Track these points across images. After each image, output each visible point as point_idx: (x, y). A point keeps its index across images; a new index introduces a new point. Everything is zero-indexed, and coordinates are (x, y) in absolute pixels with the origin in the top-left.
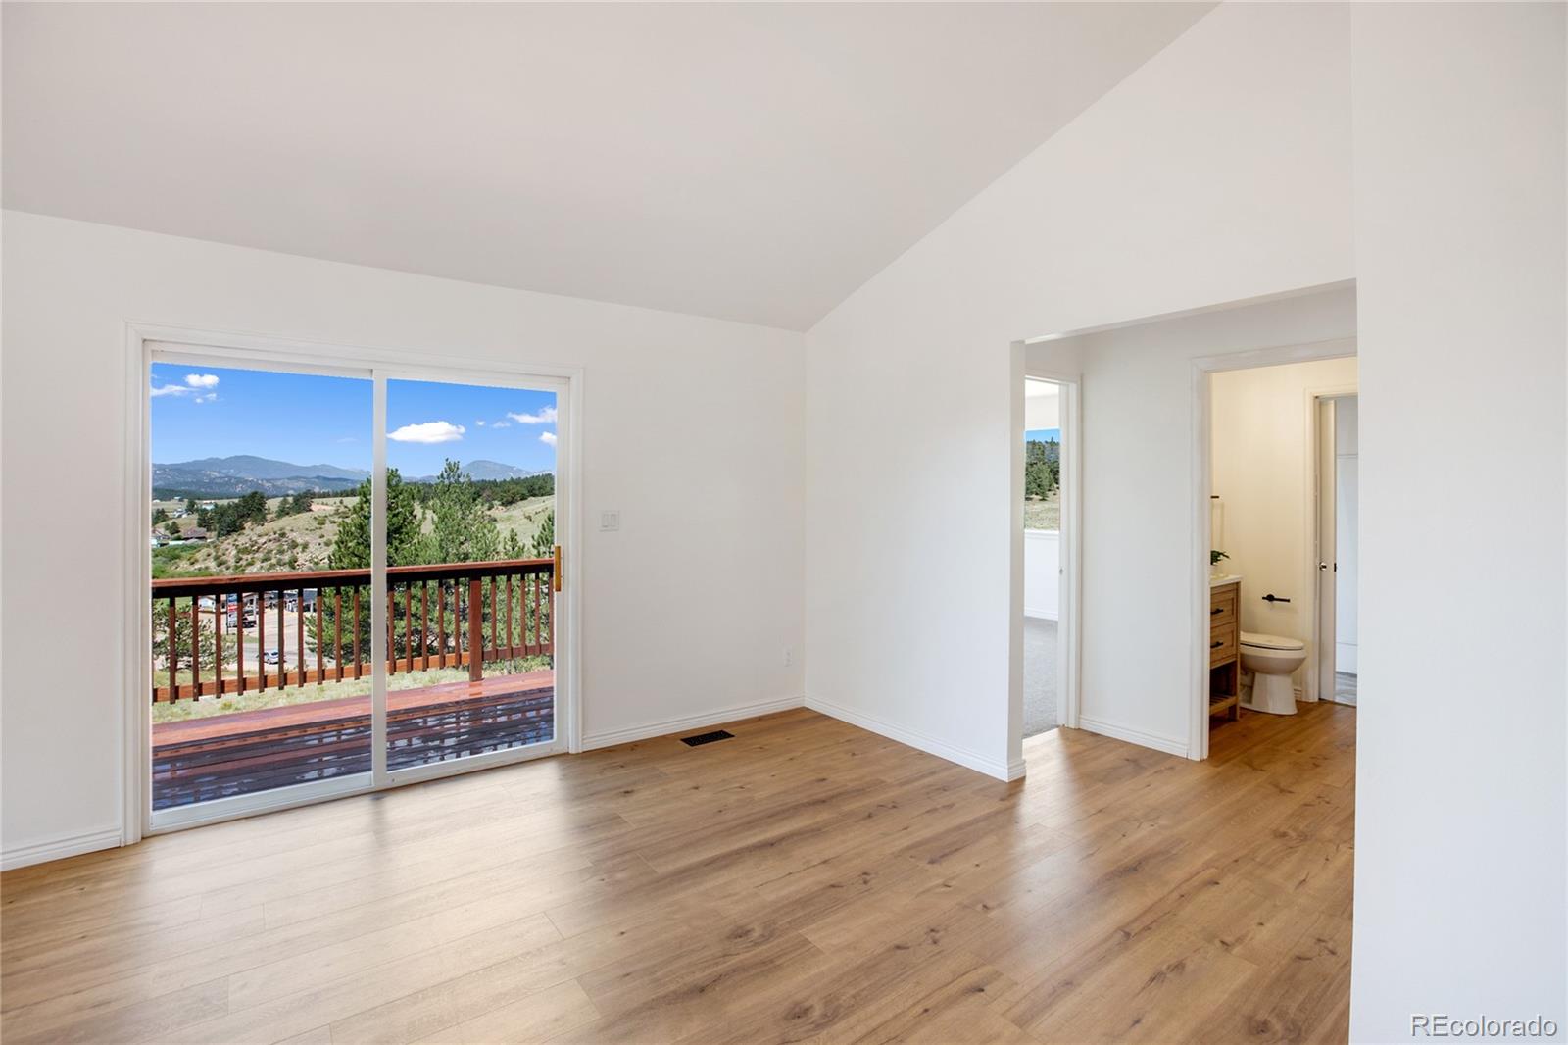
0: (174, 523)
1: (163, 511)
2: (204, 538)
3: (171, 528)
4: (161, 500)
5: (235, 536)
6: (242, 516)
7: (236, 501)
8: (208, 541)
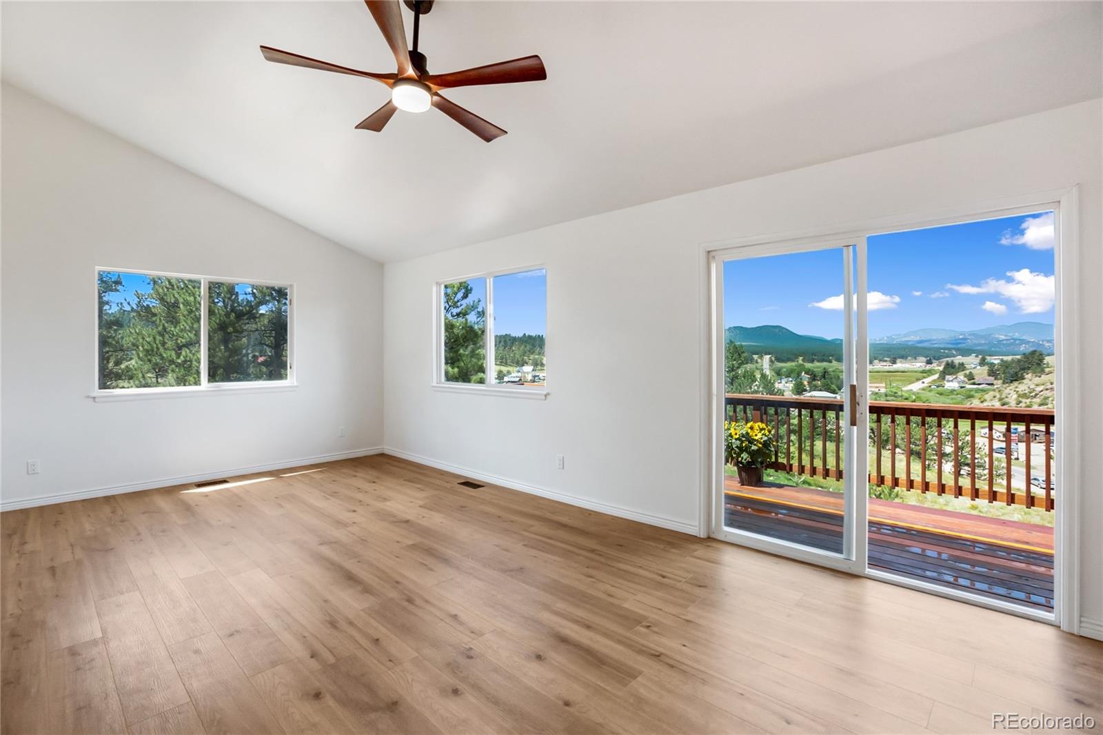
0: (970, 372)
1: (963, 364)
2: (992, 384)
3: (968, 376)
4: (962, 356)
5: (1016, 384)
6: (1024, 369)
7: (1019, 357)
8: (995, 387)
